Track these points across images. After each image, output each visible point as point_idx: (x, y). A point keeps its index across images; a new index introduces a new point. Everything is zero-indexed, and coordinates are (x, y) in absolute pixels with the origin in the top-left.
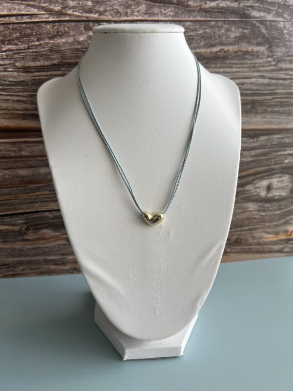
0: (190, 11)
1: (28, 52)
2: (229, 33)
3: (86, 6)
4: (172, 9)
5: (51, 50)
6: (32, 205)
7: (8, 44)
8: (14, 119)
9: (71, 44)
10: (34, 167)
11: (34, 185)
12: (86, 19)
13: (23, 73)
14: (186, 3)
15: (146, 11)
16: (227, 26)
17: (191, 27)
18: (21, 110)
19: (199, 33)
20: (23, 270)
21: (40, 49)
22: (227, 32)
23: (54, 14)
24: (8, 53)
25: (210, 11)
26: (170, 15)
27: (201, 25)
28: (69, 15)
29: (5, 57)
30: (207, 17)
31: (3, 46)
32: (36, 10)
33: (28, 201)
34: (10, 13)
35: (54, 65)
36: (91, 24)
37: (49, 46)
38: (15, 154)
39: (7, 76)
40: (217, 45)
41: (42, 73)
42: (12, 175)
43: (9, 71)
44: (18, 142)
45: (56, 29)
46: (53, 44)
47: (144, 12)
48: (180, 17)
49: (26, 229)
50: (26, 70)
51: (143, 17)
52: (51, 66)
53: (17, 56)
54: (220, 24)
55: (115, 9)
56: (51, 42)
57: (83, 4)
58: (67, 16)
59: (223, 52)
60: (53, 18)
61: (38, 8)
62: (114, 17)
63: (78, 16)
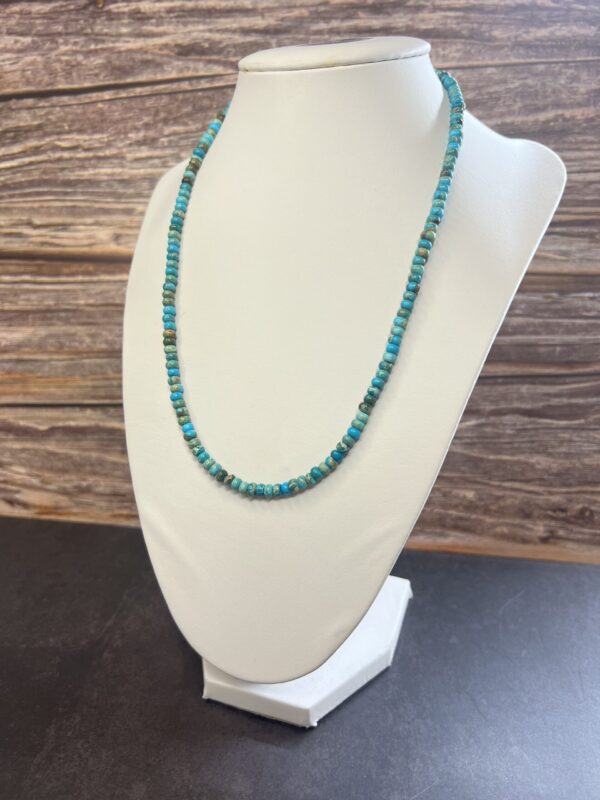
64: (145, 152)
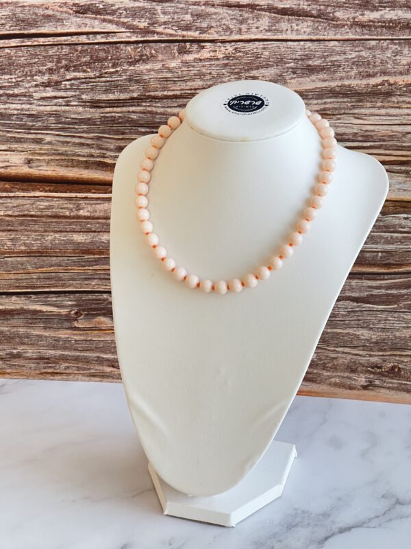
0: (336, 26)
1: (99, 82)
2: (398, 57)
3: (183, 20)
4: (309, 24)
5: (130, 80)
6: (86, 282)
7: (74, 71)
8: (73, 167)
9: (159, 71)
10: (95, 232)
11: (91, 256)
12: (181, 38)
13: (91, 108)
14: (331, 15)
15: (269, 26)
16: (397, 47)
17: (337, 49)
18: (84, 156)
19: (350, 57)
20: (67, 368)
21: (115, 78)
22: (395, 56)
23: (137, 33)
24: (73, 82)
25: (369, 26)
26: (304, 32)
27: (353, 46)
28: (158, 33)
29: (68, 87)
30: (363, 34)
31: (67, 73)
32: (114, 26)
33: (82, 277)
34: (79, 30)
35: (132, 99)
36: (188, 45)
37: (128, 74)
38: (70, 213)
39: (69, 112)
40: (379, 75)
41: (115, 109)
42: (63, 240)
43: (72, 106)
44: (76, 197)
45: (139, 52)
46: (133, 72)
47: (267, 28)
48: (321, 35)
49: (76, 313)
50: (95, 104)
51: (264, 35)
52: (129, 100)
53: (84, 86)
54: (385, 44)
55: (224, 24)
56: (130, 68)
57: (179, 18)
58: (155, 35)
59: (386, 85)
60: (137, 37)
61: (117, 23)
62: (221, 36)
63: (171, 35)
64: (50, 92)
